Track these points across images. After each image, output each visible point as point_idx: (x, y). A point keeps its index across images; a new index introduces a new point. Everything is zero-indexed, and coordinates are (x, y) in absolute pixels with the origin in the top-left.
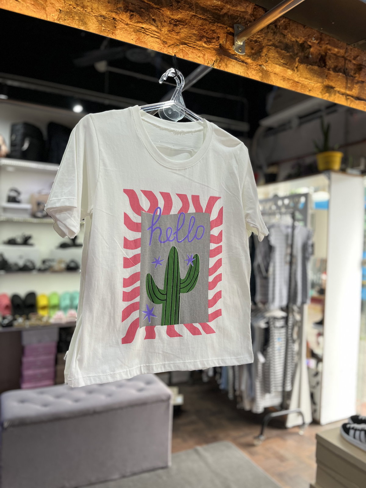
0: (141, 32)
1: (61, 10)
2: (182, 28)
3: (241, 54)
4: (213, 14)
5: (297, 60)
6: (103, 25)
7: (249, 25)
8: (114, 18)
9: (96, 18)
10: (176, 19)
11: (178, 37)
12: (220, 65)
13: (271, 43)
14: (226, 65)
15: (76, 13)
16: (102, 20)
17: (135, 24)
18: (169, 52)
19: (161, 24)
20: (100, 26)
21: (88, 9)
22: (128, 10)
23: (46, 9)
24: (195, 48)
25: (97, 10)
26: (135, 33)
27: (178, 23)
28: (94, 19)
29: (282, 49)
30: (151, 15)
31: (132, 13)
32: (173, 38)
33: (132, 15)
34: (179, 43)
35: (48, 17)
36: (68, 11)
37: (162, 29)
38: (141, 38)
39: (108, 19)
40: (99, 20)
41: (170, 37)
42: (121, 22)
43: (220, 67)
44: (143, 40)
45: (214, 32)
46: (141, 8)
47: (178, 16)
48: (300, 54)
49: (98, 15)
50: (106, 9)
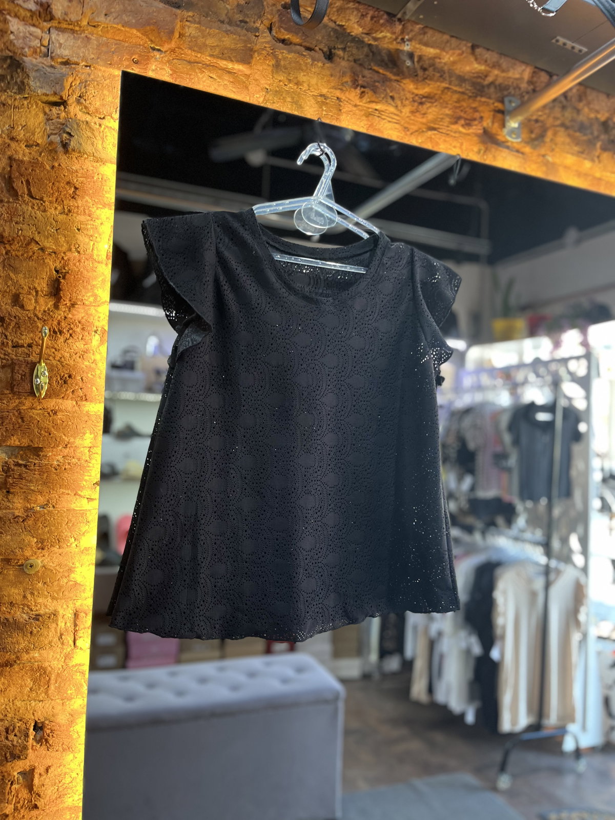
0: (375, 115)
1: (267, 89)
2: (430, 107)
3: (514, 140)
4: (474, 84)
5: (599, 145)
6: (325, 109)
7: (526, 98)
8: (338, 98)
9: (313, 99)
10: (421, 95)
11: (424, 120)
12: (485, 157)
13: (558, 122)
14: (494, 157)
15: (288, 92)
16: (322, 102)
17: (366, 105)
18: (411, 142)
19: (402, 103)
20: (321, 109)
21: (303, 86)
22: (357, 86)
23: (250, 88)
24: (448, 134)
25: (316, 87)
26: (367, 117)
27: (424, 100)
28: (313, 101)
29: (575, 131)
30: (388, 91)
31: (362, 89)
32: (417, 121)
33: (363, 92)
34: (425, 128)
35: (252, 98)
36: (278, 89)
37: (403, 110)
38: (375, 124)
39: (330, 99)
40: (319, 102)
41: (411, 122)
42: (348, 103)
43: (485, 160)
44: (376, 127)
45: (475, 110)
46: (375, 81)
47: (425, 90)
48: (603, 137)
49: (316, 94)
50: (328, 85)
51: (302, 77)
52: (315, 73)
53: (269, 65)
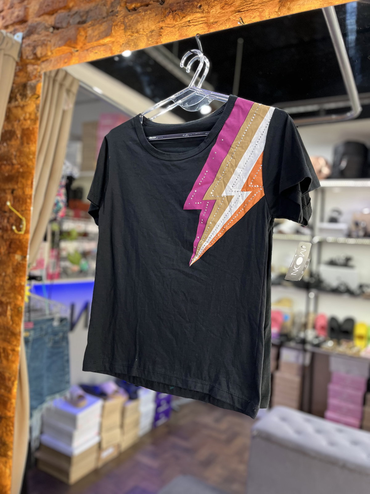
1: (123, 44)
8: (160, 28)
17: (181, 22)
19: (209, 6)
20: (148, 40)
21: (141, 31)
25: (148, 28)
26: (179, 30)
28: (145, 37)
30: (196, 4)
32: (226, 12)
33: (174, 15)
36: (127, 41)
38: (183, 33)
39: (155, 31)
40: (148, 36)
42: (166, 28)
49: (148, 32)
50: (154, 22)
51: (140, 26)
52: (146, 19)
53: (122, 30)
